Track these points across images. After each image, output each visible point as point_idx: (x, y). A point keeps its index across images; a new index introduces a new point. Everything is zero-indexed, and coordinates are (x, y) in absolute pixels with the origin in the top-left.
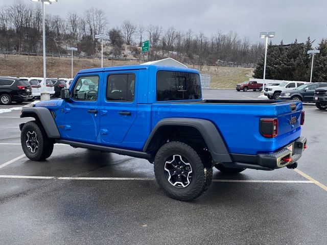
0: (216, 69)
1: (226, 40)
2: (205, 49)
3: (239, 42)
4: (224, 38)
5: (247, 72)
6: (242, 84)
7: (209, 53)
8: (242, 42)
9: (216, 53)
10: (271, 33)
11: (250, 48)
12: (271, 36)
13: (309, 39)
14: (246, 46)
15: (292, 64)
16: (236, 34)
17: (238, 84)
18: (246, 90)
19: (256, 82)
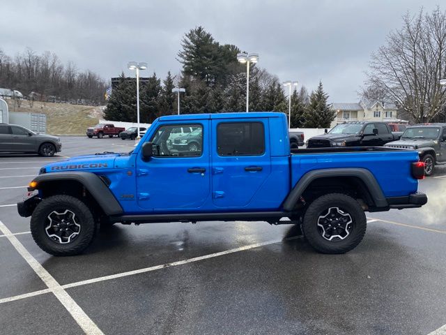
0: (43, 106)
1: (41, 65)
2: (8, 75)
3: (61, 68)
4: (38, 60)
5: (88, 112)
6: (95, 128)
7: (16, 81)
8: (65, 69)
9: (27, 82)
10: (142, 64)
11: (76, 78)
12: (143, 67)
13: (169, 73)
14: (70, 74)
15: (153, 104)
16: (55, 57)
17: (90, 128)
18: (101, 136)
19: (112, 126)
